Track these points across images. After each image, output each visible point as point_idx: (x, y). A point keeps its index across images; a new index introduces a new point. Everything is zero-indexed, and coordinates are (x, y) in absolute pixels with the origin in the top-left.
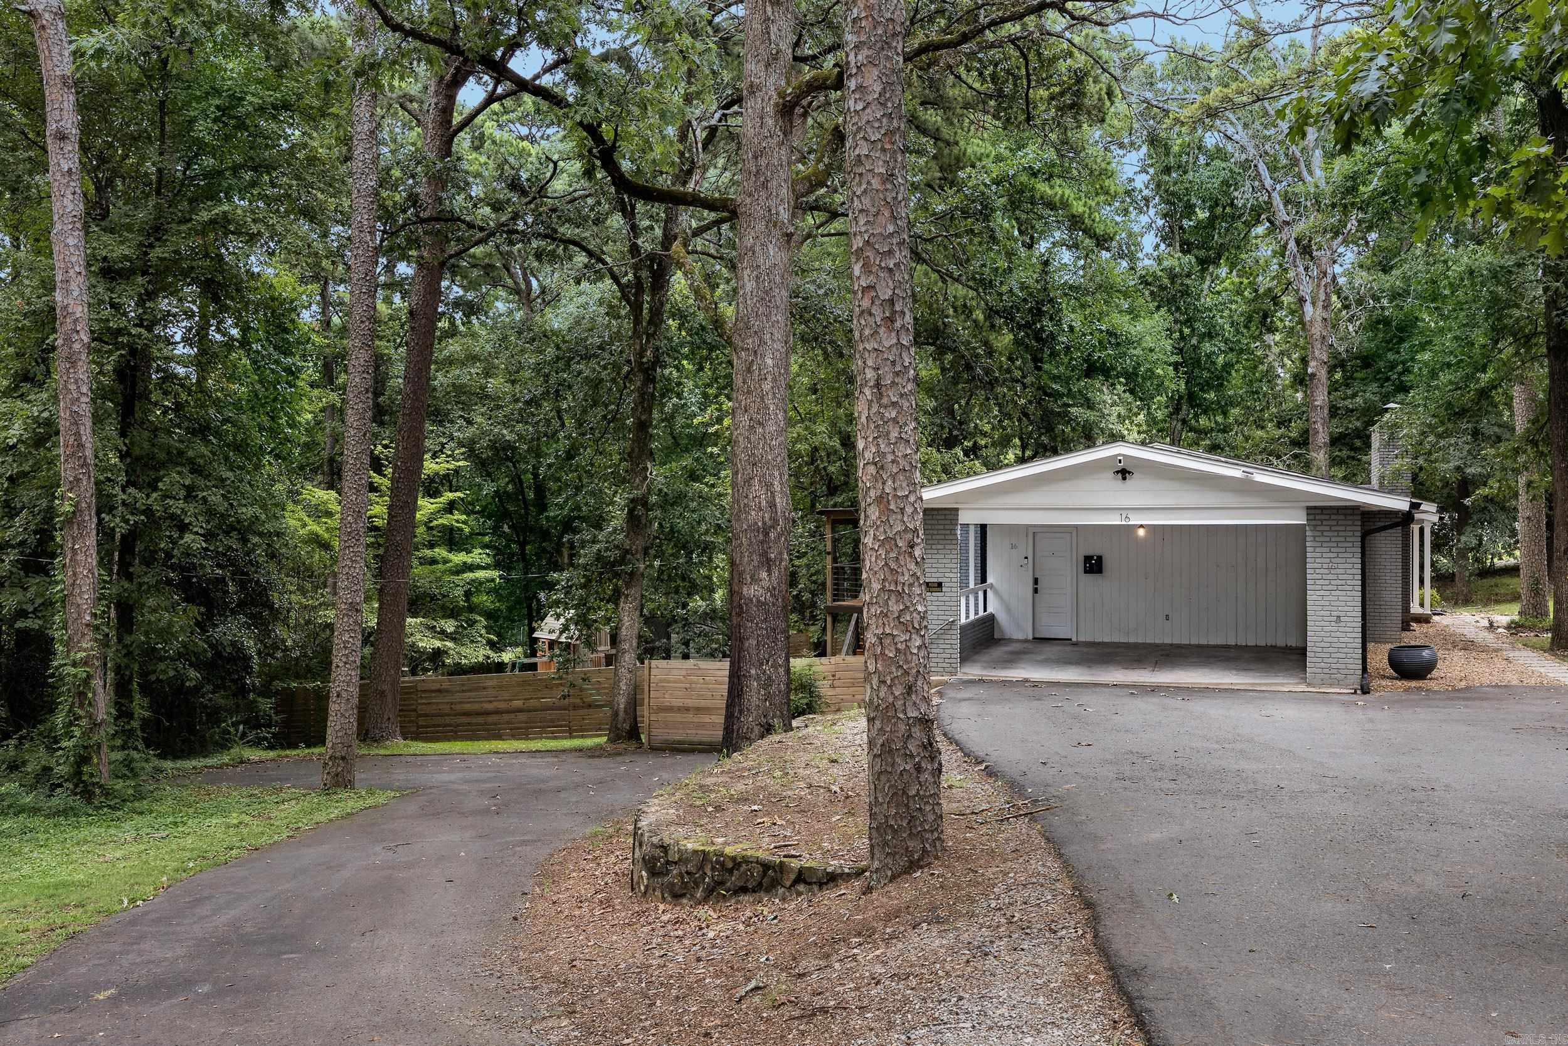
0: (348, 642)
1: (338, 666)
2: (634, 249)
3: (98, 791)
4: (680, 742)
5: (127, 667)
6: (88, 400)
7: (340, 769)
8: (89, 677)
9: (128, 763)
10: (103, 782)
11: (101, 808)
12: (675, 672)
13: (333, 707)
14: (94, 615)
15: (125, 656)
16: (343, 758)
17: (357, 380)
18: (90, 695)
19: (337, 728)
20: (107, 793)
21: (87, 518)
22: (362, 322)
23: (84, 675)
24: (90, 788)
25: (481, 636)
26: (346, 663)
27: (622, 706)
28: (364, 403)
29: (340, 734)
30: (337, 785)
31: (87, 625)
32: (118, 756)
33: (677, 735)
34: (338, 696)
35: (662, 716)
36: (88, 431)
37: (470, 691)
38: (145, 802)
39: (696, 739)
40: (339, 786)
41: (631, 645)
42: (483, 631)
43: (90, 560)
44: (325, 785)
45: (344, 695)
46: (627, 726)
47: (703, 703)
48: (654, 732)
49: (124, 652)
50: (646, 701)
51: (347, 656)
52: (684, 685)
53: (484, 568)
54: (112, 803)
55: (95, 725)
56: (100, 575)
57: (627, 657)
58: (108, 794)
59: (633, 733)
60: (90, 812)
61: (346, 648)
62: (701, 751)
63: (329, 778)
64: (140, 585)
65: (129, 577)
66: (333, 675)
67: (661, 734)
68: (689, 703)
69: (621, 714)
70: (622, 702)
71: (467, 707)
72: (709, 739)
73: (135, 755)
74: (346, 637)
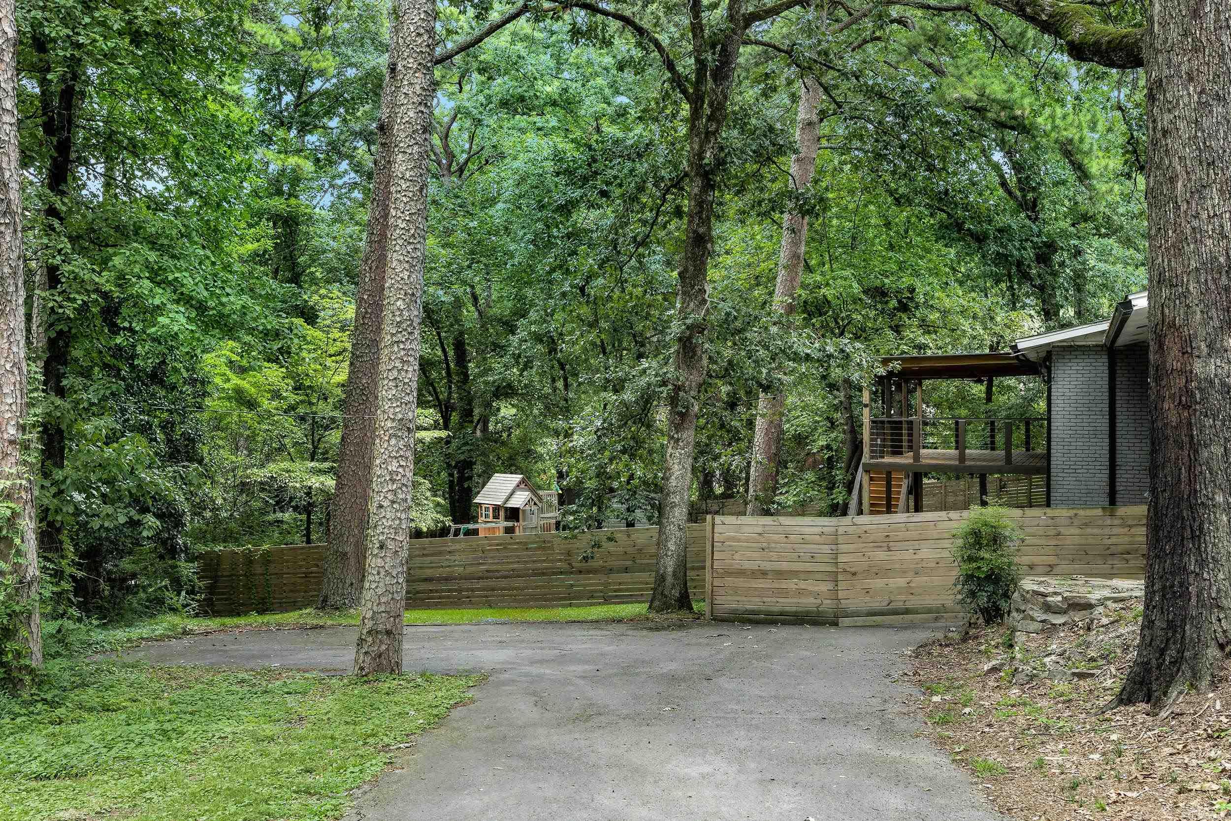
0: (397, 473)
1: (381, 506)
2: (697, 28)
3: (27, 678)
4: (753, 612)
5: (58, 511)
6: (13, 121)
7: (384, 647)
8: (15, 515)
9: (60, 637)
10: (34, 665)
11: (33, 703)
12: (746, 529)
13: (373, 563)
14: (22, 428)
15: (54, 496)
16: (388, 633)
17: (411, 114)
18: (17, 541)
19: (380, 591)
20: (41, 681)
21: (11, 289)
22: (419, 35)
23: (8, 513)
24: (15, 674)
25: (427, 499)
26: (393, 502)
27: (670, 570)
28: (421, 146)
29: (383, 600)
30: (379, 669)
31: (11, 442)
32: (51, 627)
33: (752, 603)
34: (381, 547)
35: (729, 581)
36: (14, 164)
37: (432, 555)
38: (91, 691)
39: (776, 609)
40: (383, 671)
41: (682, 498)
42: (428, 494)
43: (15, 349)
44: (362, 669)
45: (391, 545)
46: (676, 593)
47: (785, 566)
48: (719, 600)
49: (54, 490)
50: (708, 564)
51: (395, 492)
52: (760, 545)
53: (425, 429)
54: (49, 697)
55: (23, 584)
56: (29, 372)
57: (677, 511)
58: (40, 684)
59: (684, 602)
60: (17, 709)
61: (393, 481)
62: (784, 623)
63: (368, 659)
64: (77, 402)
65: (61, 392)
66: (373, 520)
67: (728, 602)
68: (767, 566)
69: (670, 580)
70: (669, 565)
71: (429, 573)
72: (794, 609)
73: (69, 624)
74: (393, 466)
